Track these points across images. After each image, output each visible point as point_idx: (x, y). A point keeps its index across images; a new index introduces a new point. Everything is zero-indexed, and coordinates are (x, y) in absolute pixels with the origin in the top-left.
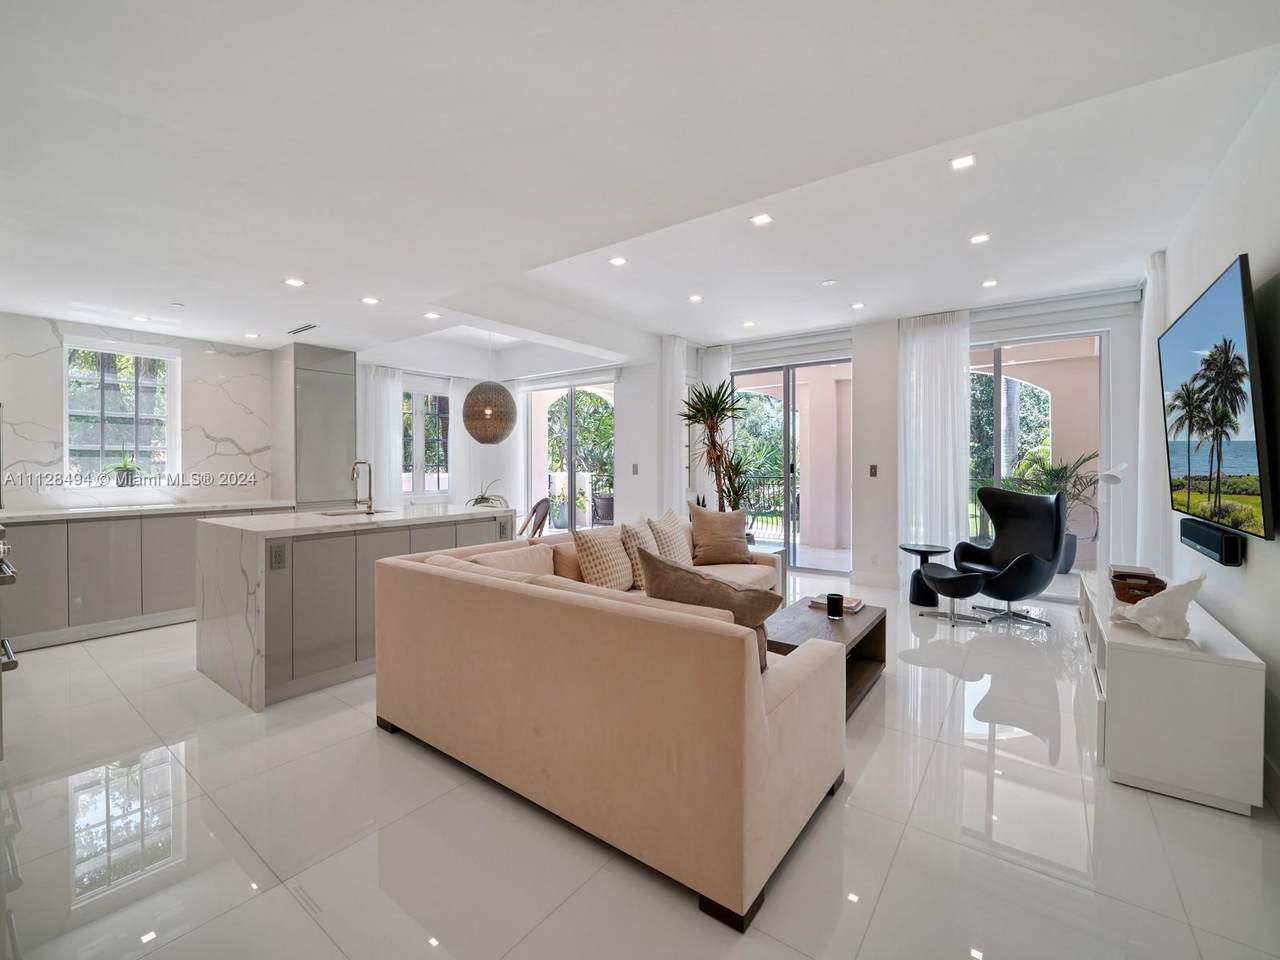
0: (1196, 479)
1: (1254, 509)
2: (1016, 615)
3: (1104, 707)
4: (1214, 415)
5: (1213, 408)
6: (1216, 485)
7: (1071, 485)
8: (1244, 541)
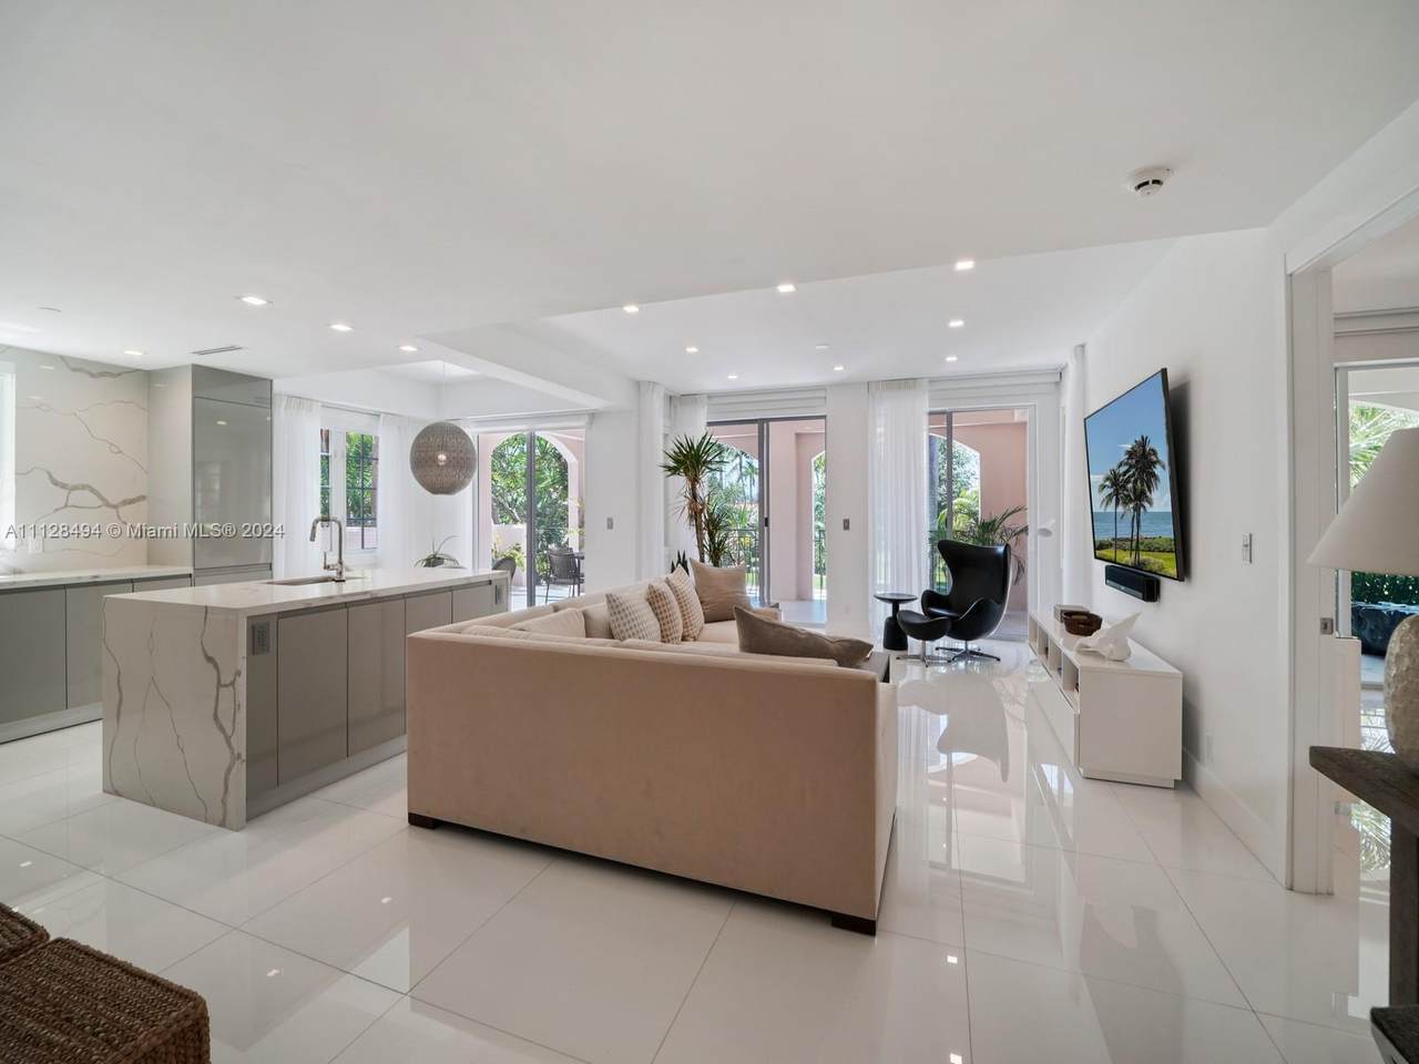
0: (1121, 540)
1: (1164, 563)
2: (972, 652)
3: (1078, 719)
4: (1134, 493)
5: (1134, 487)
6: (1136, 545)
7: (998, 536)
8: (1158, 582)
